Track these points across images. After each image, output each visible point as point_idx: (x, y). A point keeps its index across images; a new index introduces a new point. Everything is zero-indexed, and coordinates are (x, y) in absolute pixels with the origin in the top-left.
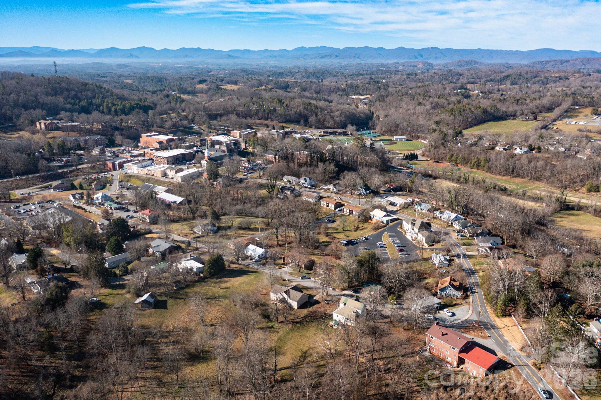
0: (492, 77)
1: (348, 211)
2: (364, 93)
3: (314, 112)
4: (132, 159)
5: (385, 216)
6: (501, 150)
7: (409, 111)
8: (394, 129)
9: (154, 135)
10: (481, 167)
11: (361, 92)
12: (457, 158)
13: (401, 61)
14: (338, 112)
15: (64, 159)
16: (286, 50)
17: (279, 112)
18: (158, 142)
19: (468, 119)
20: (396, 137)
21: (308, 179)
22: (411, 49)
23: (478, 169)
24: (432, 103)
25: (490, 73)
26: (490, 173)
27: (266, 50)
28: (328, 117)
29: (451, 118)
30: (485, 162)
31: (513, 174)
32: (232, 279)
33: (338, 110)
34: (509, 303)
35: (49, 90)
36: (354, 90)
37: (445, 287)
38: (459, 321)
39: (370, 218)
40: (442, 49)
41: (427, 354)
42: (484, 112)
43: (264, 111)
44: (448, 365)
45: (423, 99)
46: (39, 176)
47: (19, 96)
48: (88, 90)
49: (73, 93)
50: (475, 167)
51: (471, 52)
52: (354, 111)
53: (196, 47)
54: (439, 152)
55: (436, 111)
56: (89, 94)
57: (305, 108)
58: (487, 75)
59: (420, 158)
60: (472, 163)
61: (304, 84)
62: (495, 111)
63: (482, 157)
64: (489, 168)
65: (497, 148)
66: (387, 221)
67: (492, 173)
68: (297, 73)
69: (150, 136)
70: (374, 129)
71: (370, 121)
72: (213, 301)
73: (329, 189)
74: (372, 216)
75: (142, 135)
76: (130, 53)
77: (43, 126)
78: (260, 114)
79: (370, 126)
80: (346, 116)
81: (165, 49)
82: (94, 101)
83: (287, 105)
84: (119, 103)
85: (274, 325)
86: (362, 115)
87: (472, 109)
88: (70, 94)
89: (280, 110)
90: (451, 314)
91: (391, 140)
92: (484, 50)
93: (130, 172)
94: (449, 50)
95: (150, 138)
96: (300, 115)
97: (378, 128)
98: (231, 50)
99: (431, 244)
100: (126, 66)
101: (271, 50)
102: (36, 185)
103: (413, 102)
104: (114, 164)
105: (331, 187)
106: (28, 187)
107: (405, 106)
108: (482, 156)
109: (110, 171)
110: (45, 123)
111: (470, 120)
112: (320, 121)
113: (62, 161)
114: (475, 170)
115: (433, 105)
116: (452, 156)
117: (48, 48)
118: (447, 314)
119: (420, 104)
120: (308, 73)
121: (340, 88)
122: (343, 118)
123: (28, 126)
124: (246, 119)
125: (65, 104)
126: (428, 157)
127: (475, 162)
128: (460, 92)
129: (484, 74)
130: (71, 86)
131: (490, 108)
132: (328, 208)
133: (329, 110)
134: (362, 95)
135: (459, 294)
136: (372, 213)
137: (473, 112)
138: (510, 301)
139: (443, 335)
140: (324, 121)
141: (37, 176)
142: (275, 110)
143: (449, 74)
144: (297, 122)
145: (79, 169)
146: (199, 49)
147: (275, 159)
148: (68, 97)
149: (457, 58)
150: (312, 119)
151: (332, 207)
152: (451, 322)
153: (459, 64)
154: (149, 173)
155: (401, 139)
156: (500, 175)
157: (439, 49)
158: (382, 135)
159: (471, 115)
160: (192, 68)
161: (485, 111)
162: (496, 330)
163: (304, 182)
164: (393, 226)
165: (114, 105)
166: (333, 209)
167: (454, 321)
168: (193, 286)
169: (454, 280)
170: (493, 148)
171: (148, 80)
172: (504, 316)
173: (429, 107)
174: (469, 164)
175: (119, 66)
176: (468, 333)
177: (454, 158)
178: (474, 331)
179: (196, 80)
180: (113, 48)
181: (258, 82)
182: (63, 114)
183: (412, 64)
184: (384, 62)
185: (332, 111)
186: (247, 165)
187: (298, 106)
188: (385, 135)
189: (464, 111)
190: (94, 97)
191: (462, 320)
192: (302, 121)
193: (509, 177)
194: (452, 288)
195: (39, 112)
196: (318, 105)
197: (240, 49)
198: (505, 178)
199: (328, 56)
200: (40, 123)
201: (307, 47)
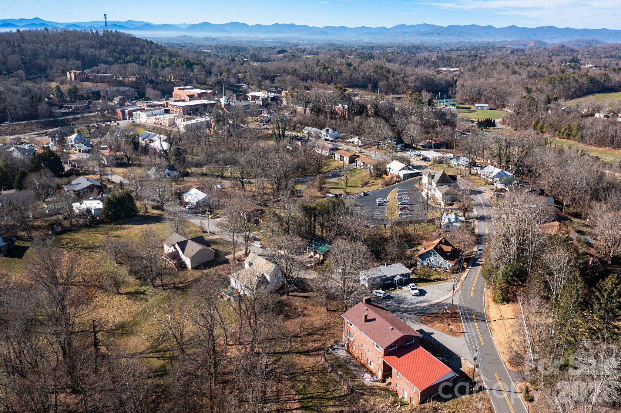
0: (613, 53)
1: (362, 164)
2: (457, 66)
3: (385, 76)
4: (148, 108)
5: (403, 169)
6: (602, 117)
7: (501, 81)
8: (477, 97)
9: (189, 89)
10: (572, 136)
11: (453, 65)
12: (543, 125)
13: (509, 40)
14: (413, 77)
15: (73, 106)
16: (384, 28)
17: (344, 75)
18: (188, 96)
19: (570, 89)
20: (476, 105)
21: (331, 131)
22: (524, 29)
23: (568, 139)
24: (529, 72)
25: (611, 49)
26: (583, 143)
27: (363, 27)
28: (401, 82)
29: (550, 87)
30: (578, 130)
31: (612, 144)
32: (134, 226)
33: (413, 75)
34: (515, 278)
35: (95, 43)
36: (446, 62)
37: (428, 252)
38: (426, 304)
39: (386, 173)
40: (560, 29)
41: (341, 353)
42: (591, 82)
43: (328, 73)
44: (367, 375)
45: (520, 68)
46: (39, 122)
47: (58, 46)
48: (137, 45)
49: (120, 47)
50: (565, 136)
51: (595, 32)
52: (433, 77)
53: (289, 23)
54: (523, 119)
55: (533, 81)
56: (138, 49)
57: (375, 71)
58: (606, 51)
59: (498, 125)
60: (562, 131)
61: (390, 55)
62: (605, 81)
63: (574, 125)
64: (582, 137)
65: (597, 115)
66: (404, 175)
67: (586, 143)
68: (390, 47)
69: (183, 89)
70: (455, 98)
71: (450, 88)
72: (87, 253)
73: (353, 142)
74: (388, 170)
75: (175, 88)
76: (221, 28)
77: (73, 76)
78: (324, 77)
79: (450, 94)
80: (422, 82)
81: (257, 25)
82: (141, 56)
83: (354, 68)
84: (167, 59)
85: (148, 290)
86: (443, 82)
87: (577, 78)
88: (117, 48)
89: (346, 73)
90: (417, 291)
91: (470, 108)
92: (609, 30)
93: (137, 121)
94: (567, 29)
95: (182, 91)
96: (369, 79)
97: (458, 95)
98: (327, 27)
99: (449, 202)
100: (213, 39)
101: (368, 28)
102: (34, 131)
103: (507, 71)
104: (123, 112)
105: (356, 139)
106: (25, 133)
107: (496, 76)
108: (576, 122)
109: (119, 120)
110: (75, 73)
111: (573, 90)
112: (391, 86)
113: (71, 107)
114: (565, 140)
115: (531, 74)
116: (537, 123)
117: (142, 22)
118: (411, 291)
119: (515, 73)
120: (401, 48)
121: (430, 60)
122: (418, 84)
123: (60, 77)
124: (306, 82)
125: (107, 57)
126: (508, 125)
127: (566, 130)
128: (569, 65)
129: (603, 50)
130: (120, 40)
131: (599, 77)
132: (342, 162)
133: (403, 75)
134: (453, 68)
135: (448, 264)
136: (388, 166)
137: (576, 81)
138: (517, 276)
139: (366, 320)
140: (395, 87)
141: (36, 122)
142: (340, 72)
143: (562, 50)
144: (365, 87)
145: (85, 117)
146: (293, 25)
147: (305, 110)
148: (114, 51)
149: (575, 38)
150: (382, 84)
151: (346, 160)
152: (411, 304)
153: (578, 43)
154: (157, 121)
155: (482, 108)
156: (596, 146)
157: (556, 28)
158: (462, 104)
159: (575, 84)
160: (280, 42)
161: (592, 80)
162: (482, 324)
163: (325, 133)
164: (410, 182)
165: (162, 61)
166: (348, 163)
167: (417, 303)
168: (76, 231)
169: (447, 243)
170: (593, 115)
171: (226, 50)
172: (506, 300)
173: (525, 76)
174: (557, 132)
175: (206, 39)
176: (429, 324)
177: (540, 125)
178: (442, 322)
179: (275, 51)
180: (205, 23)
181: (340, 52)
182: (102, 66)
183: (522, 43)
184: (491, 40)
185: (406, 76)
186: (266, 115)
187: (368, 70)
188: (465, 104)
189: (566, 79)
190: (142, 53)
191: (430, 303)
192: (370, 86)
193: (607, 148)
194: (438, 255)
195: (72, 62)
196: (391, 69)
197: (336, 26)
198: (601, 149)
199: (430, 34)
200: (70, 73)
201: (408, 24)
